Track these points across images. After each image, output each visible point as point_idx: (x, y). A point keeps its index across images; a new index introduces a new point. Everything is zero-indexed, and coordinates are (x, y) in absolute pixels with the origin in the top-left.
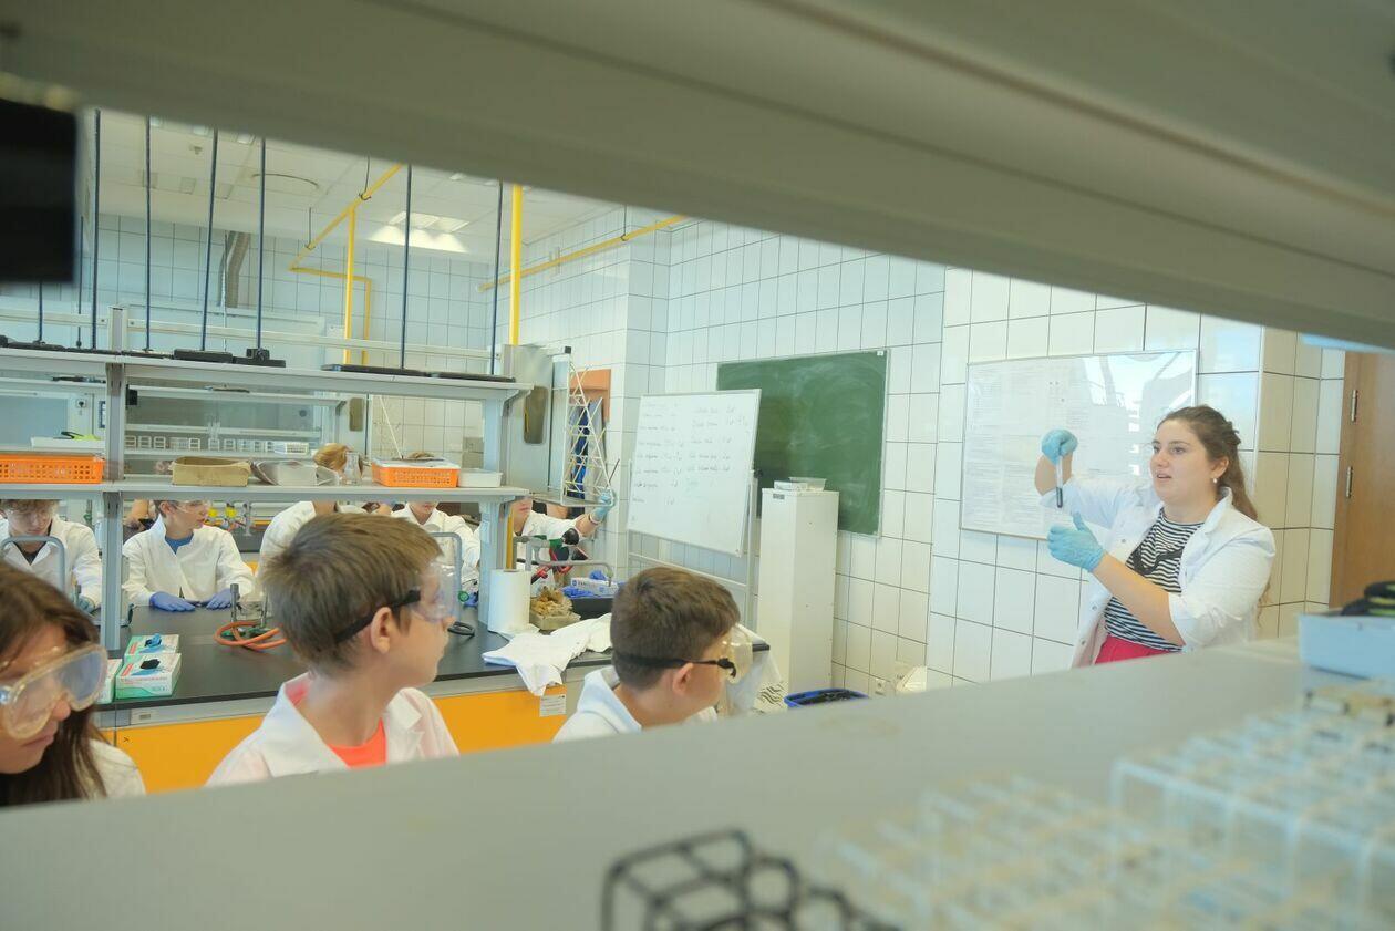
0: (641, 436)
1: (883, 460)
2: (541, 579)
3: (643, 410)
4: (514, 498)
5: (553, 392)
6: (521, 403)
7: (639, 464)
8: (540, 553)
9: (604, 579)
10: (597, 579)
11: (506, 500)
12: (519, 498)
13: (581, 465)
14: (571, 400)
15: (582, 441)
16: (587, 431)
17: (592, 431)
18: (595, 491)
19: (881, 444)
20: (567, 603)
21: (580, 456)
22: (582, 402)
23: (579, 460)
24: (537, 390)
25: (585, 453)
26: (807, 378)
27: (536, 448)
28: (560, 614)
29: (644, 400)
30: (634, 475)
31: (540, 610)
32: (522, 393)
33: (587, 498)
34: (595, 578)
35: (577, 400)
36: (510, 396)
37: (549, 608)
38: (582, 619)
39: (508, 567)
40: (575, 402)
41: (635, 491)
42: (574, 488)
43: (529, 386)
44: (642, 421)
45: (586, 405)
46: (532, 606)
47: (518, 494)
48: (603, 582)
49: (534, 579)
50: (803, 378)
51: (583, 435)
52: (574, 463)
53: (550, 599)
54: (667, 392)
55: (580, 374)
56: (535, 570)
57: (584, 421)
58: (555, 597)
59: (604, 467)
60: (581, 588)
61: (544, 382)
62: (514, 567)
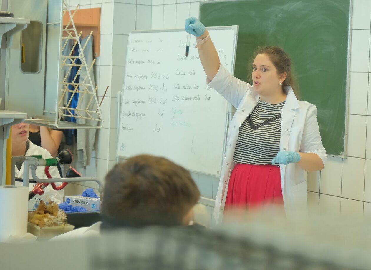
0: (130, 69)
1: (347, 88)
2: (37, 196)
3: (131, 45)
4: (12, 121)
5: (47, 26)
6: (18, 36)
7: (128, 96)
8: (37, 171)
9: (95, 196)
10: (89, 197)
11: (5, 123)
12: (17, 121)
13: (74, 92)
14: (65, 34)
15: (75, 70)
16: (78, 62)
17: (83, 61)
18: (87, 116)
19: (346, 74)
20: (62, 216)
21: (73, 83)
22: (74, 35)
23: (72, 88)
24: (33, 24)
25: (77, 81)
26: (281, 15)
27: (31, 76)
28: (56, 224)
29: (132, 37)
30: (123, 105)
31: (37, 221)
32: (19, 26)
33: (79, 122)
34: (87, 195)
35: (70, 34)
36: (8, 29)
37: (46, 220)
38: (75, 229)
39: (6, 184)
40: (68, 35)
41: (124, 121)
42: (68, 113)
43: (25, 20)
44: (130, 55)
45: (77, 38)
46: (30, 218)
47: (16, 117)
48: (94, 199)
49: (31, 195)
50: (276, 16)
51: (76, 65)
52: (67, 90)
53: (46, 212)
54: (153, 28)
55: (72, 12)
56: (31, 187)
57: (76, 53)
58: (51, 211)
59: (95, 94)
60: (74, 205)
61: (39, 17)
62: (13, 184)
